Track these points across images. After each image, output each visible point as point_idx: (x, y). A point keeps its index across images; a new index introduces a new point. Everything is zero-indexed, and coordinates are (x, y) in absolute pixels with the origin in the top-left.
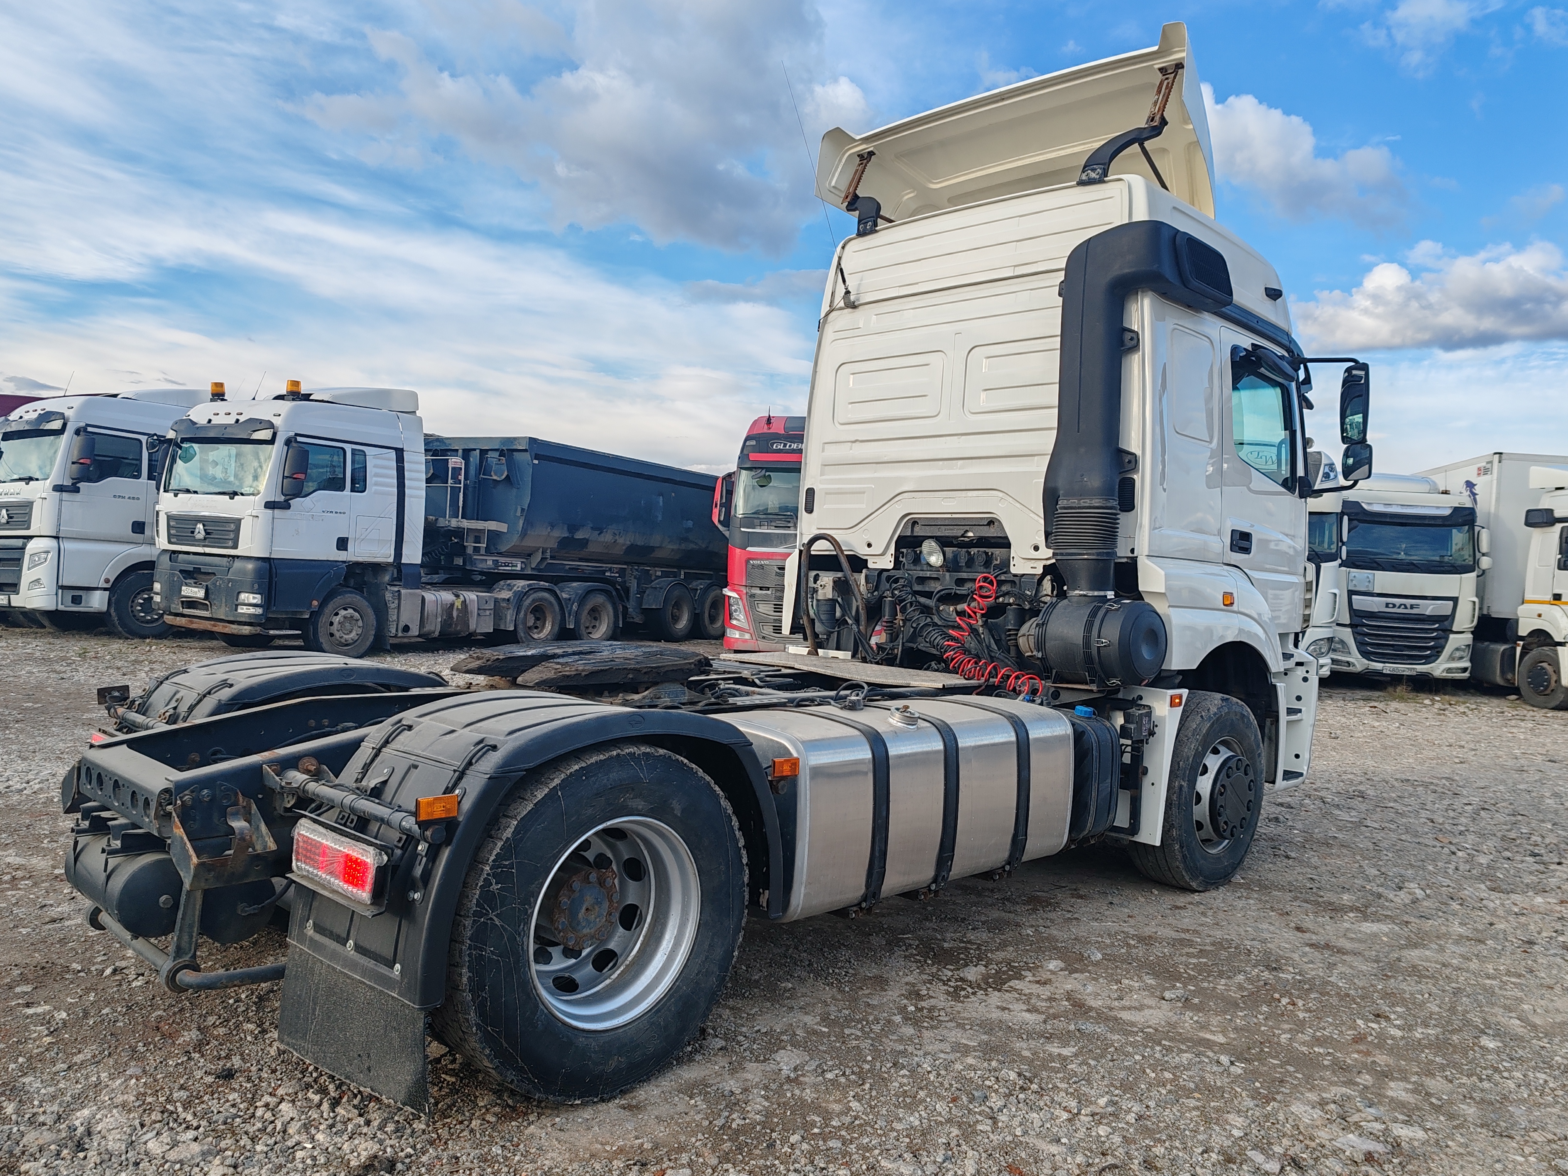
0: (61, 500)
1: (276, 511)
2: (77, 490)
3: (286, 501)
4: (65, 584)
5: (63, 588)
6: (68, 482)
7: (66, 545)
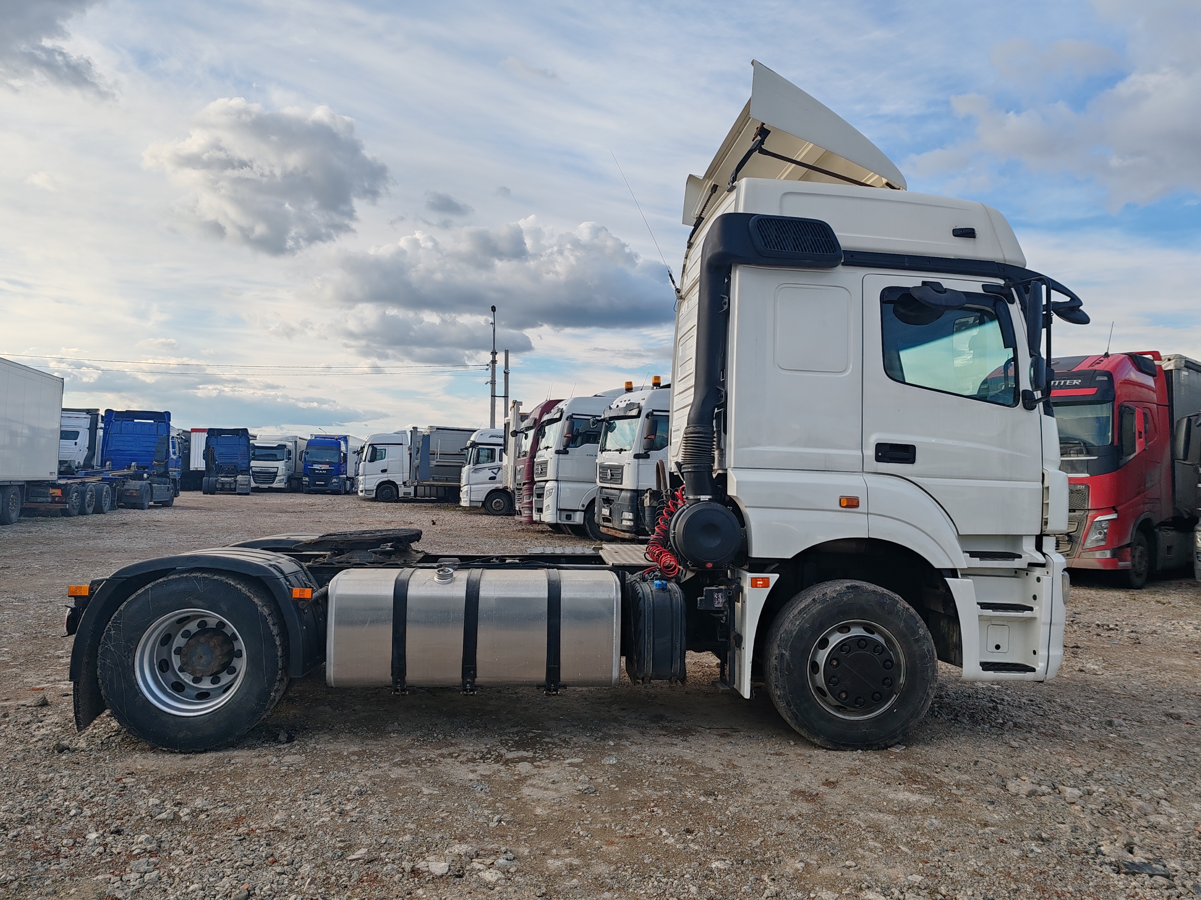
0: (558, 459)
1: (641, 460)
2: (567, 453)
3: (646, 453)
4: (561, 507)
5: (561, 510)
6: (562, 449)
7: (562, 485)
